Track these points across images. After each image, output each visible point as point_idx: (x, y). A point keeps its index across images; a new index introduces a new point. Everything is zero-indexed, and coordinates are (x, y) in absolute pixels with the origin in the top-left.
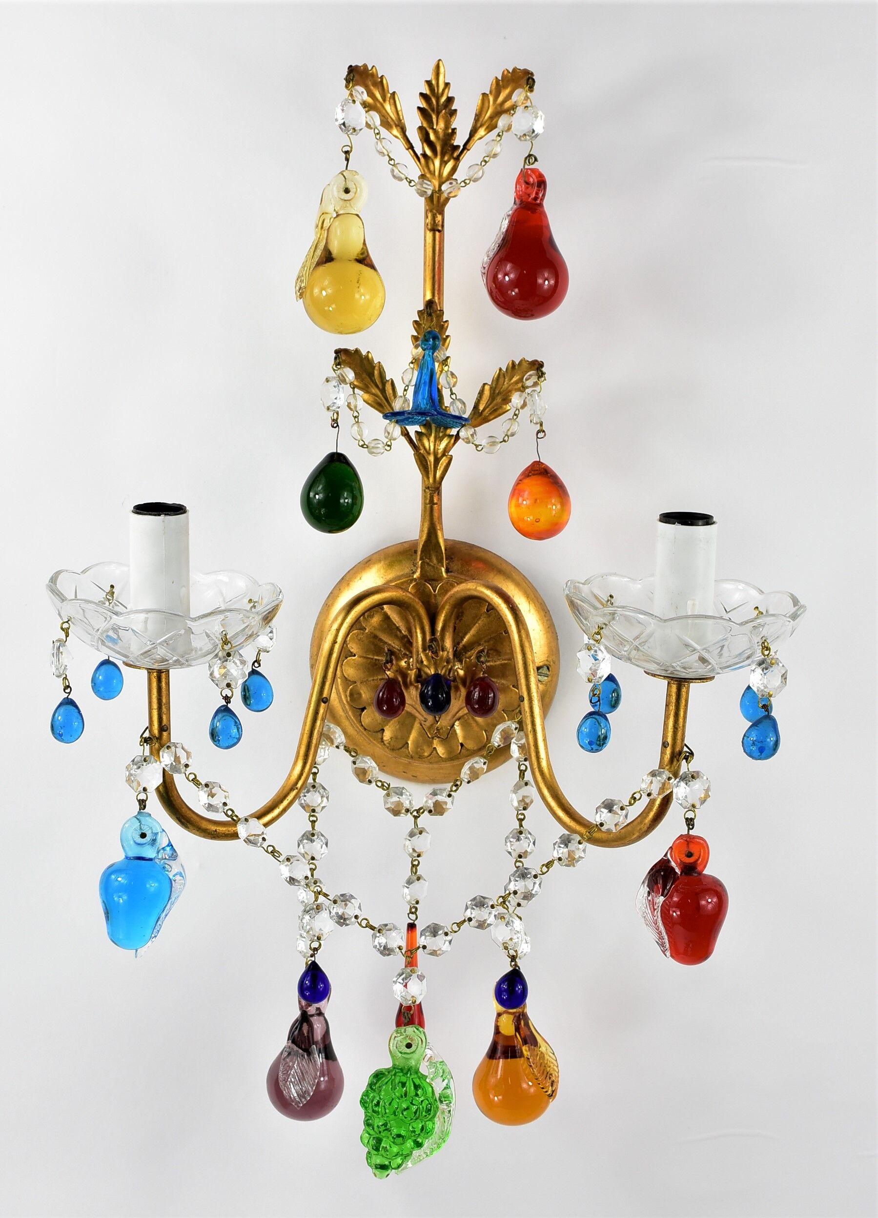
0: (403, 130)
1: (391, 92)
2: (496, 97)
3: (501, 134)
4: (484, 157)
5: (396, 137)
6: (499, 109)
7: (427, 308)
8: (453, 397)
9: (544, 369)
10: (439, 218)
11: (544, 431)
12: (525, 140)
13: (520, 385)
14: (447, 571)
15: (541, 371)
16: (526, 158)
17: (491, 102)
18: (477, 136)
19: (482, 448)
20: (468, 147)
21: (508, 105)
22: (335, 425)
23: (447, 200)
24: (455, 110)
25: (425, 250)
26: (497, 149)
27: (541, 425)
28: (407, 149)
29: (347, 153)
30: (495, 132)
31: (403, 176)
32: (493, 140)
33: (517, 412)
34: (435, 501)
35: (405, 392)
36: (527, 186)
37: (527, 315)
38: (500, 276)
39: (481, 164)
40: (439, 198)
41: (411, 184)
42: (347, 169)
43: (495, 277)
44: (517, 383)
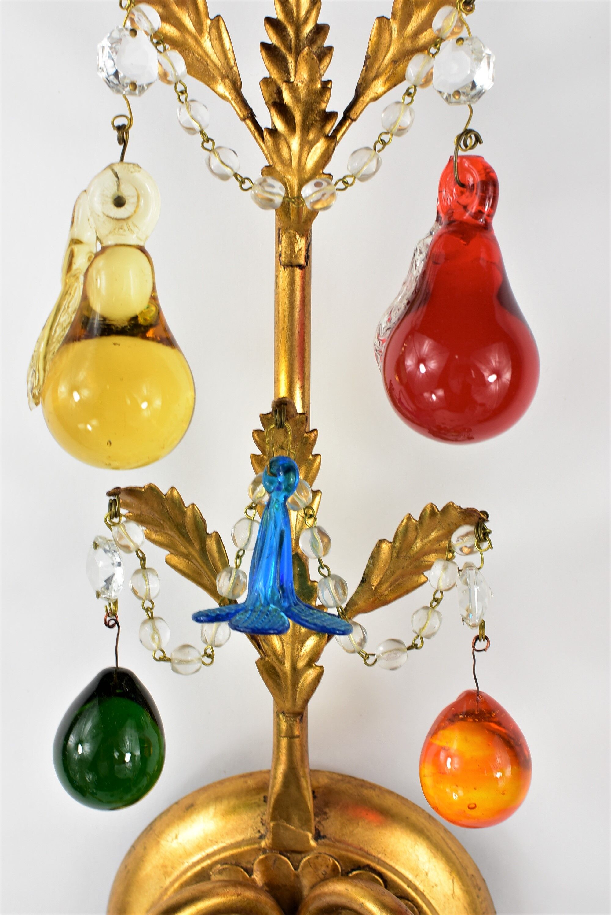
0: (236, 87)
1: (212, 16)
2: (405, 22)
3: (412, 91)
4: (381, 135)
5: (223, 97)
6: (409, 45)
7: (276, 412)
8: (325, 571)
9: (488, 525)
10: (301, 243)
11: (487, 638)
12: (458, 103)
13: (445, 543)
14: (318, 836)
15: (484, 529)
16: (459, 138)
17: (395, 34)
18: (370, 94)
19: (376, 661)
20: (353, 115)
21: (425, 37)
22: (112, 622)
23: (314, 213)
24: (330, 49)
25: (277, 301)
26: (405, 120)
27: (482, 626)
28: (244, 120)
29: (121, 129)
30: (402, 87)
31: (228, 171)
32: (398, 103)
33: (438, 595)
34: (297, 733)
35: (238, 561)
36: (461, 189)
37: (459, 439)
38: (410, 363)
39: (375, 149)
40: (299, 211)
41: (245, 186)
42: (122, 159)
43: (400, 364)
44: (438, 540)
